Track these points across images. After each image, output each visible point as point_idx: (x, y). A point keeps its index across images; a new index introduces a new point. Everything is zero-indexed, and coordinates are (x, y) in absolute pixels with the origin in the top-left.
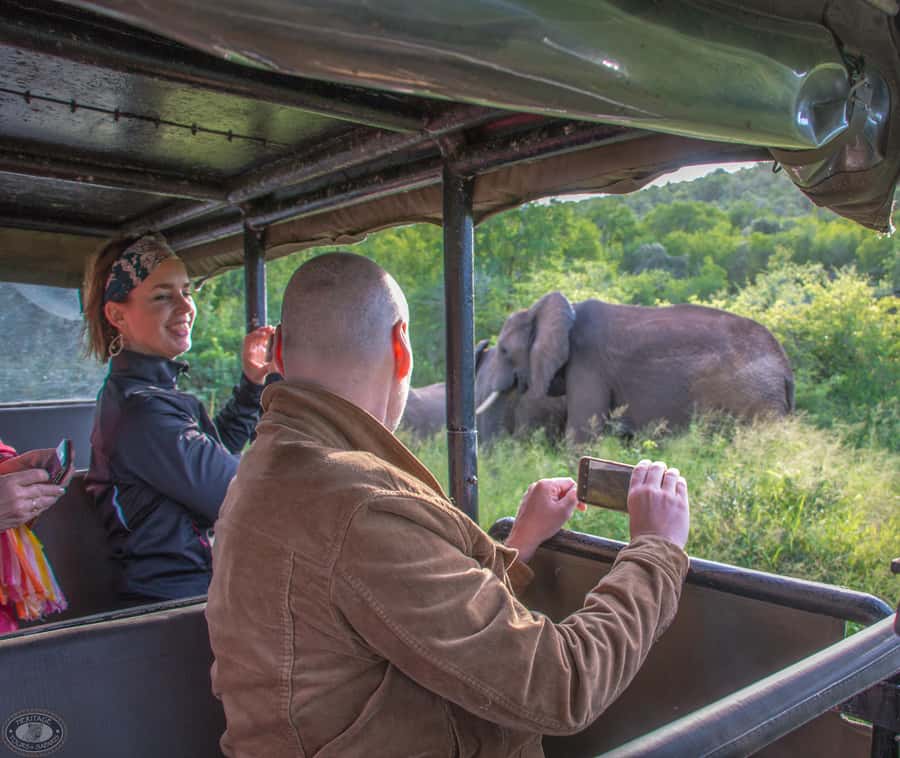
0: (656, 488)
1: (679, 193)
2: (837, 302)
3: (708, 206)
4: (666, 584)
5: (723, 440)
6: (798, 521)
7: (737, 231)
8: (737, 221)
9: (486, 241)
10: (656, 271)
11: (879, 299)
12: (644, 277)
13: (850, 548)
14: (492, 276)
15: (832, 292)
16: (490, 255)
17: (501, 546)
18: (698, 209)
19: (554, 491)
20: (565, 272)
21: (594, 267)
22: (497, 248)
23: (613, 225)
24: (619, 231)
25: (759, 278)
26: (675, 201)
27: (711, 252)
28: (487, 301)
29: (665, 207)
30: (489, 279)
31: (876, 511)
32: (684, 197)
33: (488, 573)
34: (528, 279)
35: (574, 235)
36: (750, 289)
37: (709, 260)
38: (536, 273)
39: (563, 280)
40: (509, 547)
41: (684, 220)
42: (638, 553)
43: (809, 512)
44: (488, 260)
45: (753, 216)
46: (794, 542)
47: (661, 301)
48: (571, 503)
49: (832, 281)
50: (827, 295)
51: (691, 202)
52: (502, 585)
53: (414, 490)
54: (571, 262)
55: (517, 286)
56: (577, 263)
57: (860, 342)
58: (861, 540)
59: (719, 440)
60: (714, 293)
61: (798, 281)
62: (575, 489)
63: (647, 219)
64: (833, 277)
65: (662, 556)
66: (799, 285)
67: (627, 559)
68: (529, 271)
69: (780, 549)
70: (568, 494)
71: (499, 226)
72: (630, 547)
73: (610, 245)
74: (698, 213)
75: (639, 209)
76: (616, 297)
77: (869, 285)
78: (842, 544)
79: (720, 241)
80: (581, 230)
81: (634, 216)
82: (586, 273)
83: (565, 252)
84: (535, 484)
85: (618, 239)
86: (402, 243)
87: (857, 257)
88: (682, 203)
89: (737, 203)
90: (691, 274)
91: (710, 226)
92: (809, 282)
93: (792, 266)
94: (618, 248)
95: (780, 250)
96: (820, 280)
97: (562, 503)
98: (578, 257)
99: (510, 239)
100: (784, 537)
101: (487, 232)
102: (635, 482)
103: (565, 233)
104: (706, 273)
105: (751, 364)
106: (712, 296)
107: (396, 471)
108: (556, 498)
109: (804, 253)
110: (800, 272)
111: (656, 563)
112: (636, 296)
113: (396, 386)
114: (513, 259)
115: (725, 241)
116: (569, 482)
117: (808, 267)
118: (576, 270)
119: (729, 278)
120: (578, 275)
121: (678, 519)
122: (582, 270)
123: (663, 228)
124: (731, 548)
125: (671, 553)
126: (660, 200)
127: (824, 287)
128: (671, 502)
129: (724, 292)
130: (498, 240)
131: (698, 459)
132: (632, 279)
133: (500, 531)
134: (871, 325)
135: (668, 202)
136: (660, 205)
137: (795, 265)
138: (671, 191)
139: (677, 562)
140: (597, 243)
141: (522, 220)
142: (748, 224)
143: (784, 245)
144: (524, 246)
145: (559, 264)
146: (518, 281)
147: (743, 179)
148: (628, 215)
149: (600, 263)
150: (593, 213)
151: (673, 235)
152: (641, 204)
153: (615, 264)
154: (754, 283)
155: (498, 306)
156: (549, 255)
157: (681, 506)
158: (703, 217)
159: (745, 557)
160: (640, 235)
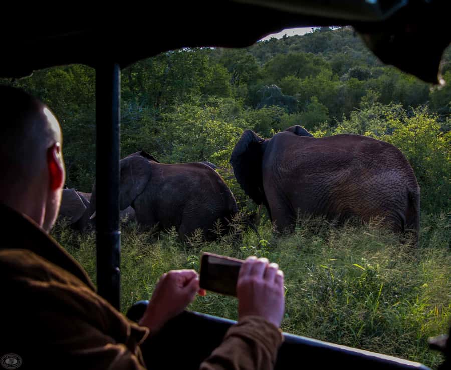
0: (259, 279)
1: (293, 45)
2: (412, 133)
3: (315, 57)
4: (264, 355)
5: (320, 240)
6: (378, 304)
7: (336, 76)
8: (337, 69)
9: (139, 78)
10: (274, 107)
11: (445, 133)
12: (263, 111)
13: (417, 325)
14: (144, 107)
15: (409, 126)
16: (142, 89)
17: (135, 326)
18: (307, 59)
19: (180, 280)
20: (202, 105)
21: (224, 102)
22: (148, 84)
23: (241, 69)
24: (245, 74)
25: (353, 114)
26: (290, 52)
27: (316, 93)
28: (139, 127)
29: (282, 56)
30: (141, 109)
31: (438, 297)
32: (296, 49)
33: (122, 349)
34: (173, 111)
35: (210, 76)
36: (346, 122)
37: (315, 99)
38: (179, 105)
39: (200, 112)
40: (141, 326)
41: (296, 66)
42: (243, 330)
43: (386, 297)
44: (140, 94)
45: (350, 65)
46: (374, 320)
47: (275, 131)
48: (193, 291)
49: (409, 118)
50: (405, 128)
51: (302, 53)
52: (134, 358)
53: (63, 282)
54: (207, 98)
55: (164, 115)
56: (212, 99)
57: (430, 165)
58: (426, 321)
59: (316, 241)
60: (318, 125)
61: (383, 117)
62: (197, 279)
63: (267, 66)
64: (411, 115)
65: (261, 333)
66: (383, 120)
67: (234, 335)
68: (174, 104)
69: (364, 325)
70: (191, 283)
71: (149, 67)
72: (238, 325)
73: (238, 84)
74: (308, 62)
75: (261, 57)
76: (241, 126)
77: (438, 121)
78: (411, 322)
79: (324, 84)
80: (215, 72)
81: (257, 62)
82: (218, 107)
83: (202, 89)
84: (165, 274)
85: (245, 81)
86: (69, 76)
87: (429, 99)
88: (294, 53)
89: (338, 55)
90: (301, 110)
91: (316, 72)
92: (391, 118)
93: (378, 105)
94: (243, 87)
95: (370, 92)
96: (400, 117)
97: (187, 290)
98: (212, 94)
99: (158, 78)
100: (366, 317)
101: (140, 71)
102: (243, 275)
103: (202, 75)
104: (312, 108)
105: (375, 176)
106: (316, 127)
107: (48, 266)
108: (182, 286)
109: (388, 96)
110: (384, 110)
111: (257, 338)
112: (257, 125)
113: (51, 196)
114: (160, 93)
115: (328, 85)
116: (192, 273)
117: (391, 106)
118: (210, 104)
119: (330, 113)
120: (212, 108)
121: (275, 304)
122: (215, 105)
123: (280, 73)
124: (325, 324)
125: (268, 330)
126: (278, 51)
127: (404, 122)
128: (270, 290)
129: (326, 125)
130: (149, 78)
131: (302, 254)
132: (255, 112)
133: (136, 312)
134: (438, 152)
135: (284, 52)
136: (278, 54)
137: (381, 104)
138: (287, 43)
139: (273, 337)
140: (228, 83)
141: (168, 62)
142: (346, 71)
143: (373, 89)
144: (169, 83)
145: (197, 99)
146: (164, 111)
147: (343, 36)
148: (252, 61)
149: (229, 99)
150: (225, 60)
151: (287, 79)
152: (264, 53)
153: (242, 100)
154: (349, 118)
155: (147, 130)
156: (189, 92)
157: (278, 294)
158: (311, 65)
159: (335, 332)
160: (261, 78)
